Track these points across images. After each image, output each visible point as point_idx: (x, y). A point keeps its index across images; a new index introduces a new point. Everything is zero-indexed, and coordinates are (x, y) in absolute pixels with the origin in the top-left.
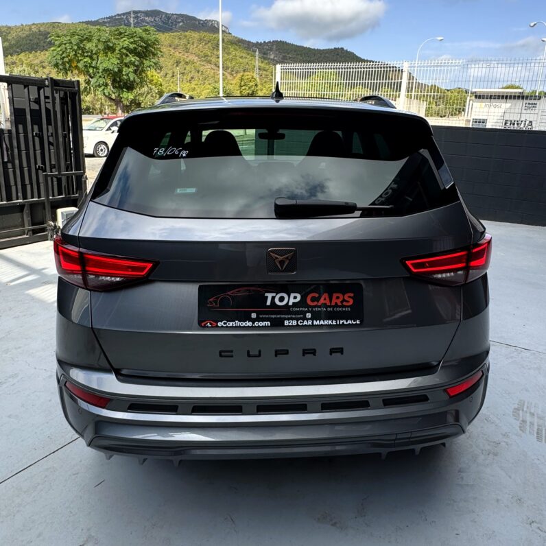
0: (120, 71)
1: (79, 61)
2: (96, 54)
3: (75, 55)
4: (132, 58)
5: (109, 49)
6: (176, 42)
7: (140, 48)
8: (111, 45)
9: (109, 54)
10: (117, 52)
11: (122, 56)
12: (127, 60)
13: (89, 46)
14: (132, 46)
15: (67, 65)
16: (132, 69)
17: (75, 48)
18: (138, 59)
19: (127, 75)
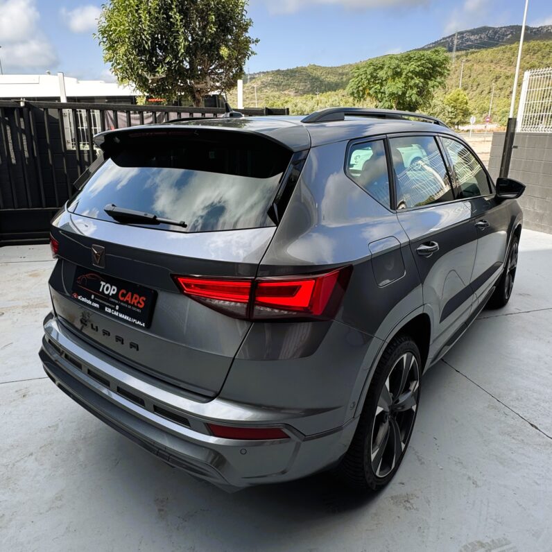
0: (404, 93)
1: (370, 89)
2: (385, 80)
3: (369, 83)
4: (417, 80)
5: (397, 74)
6: (500, 56)
7: (426, 70)
8: (399, 70)
9: (397, 79)
10: (403, 76)
11: (407, 80)
12: (412, 83)
13: (381, 74)
14: (417, 69)
15: (361, 93)
16: (415, 91)
17: (369, 77)
18: (422, 80)
19: (410, 97)
